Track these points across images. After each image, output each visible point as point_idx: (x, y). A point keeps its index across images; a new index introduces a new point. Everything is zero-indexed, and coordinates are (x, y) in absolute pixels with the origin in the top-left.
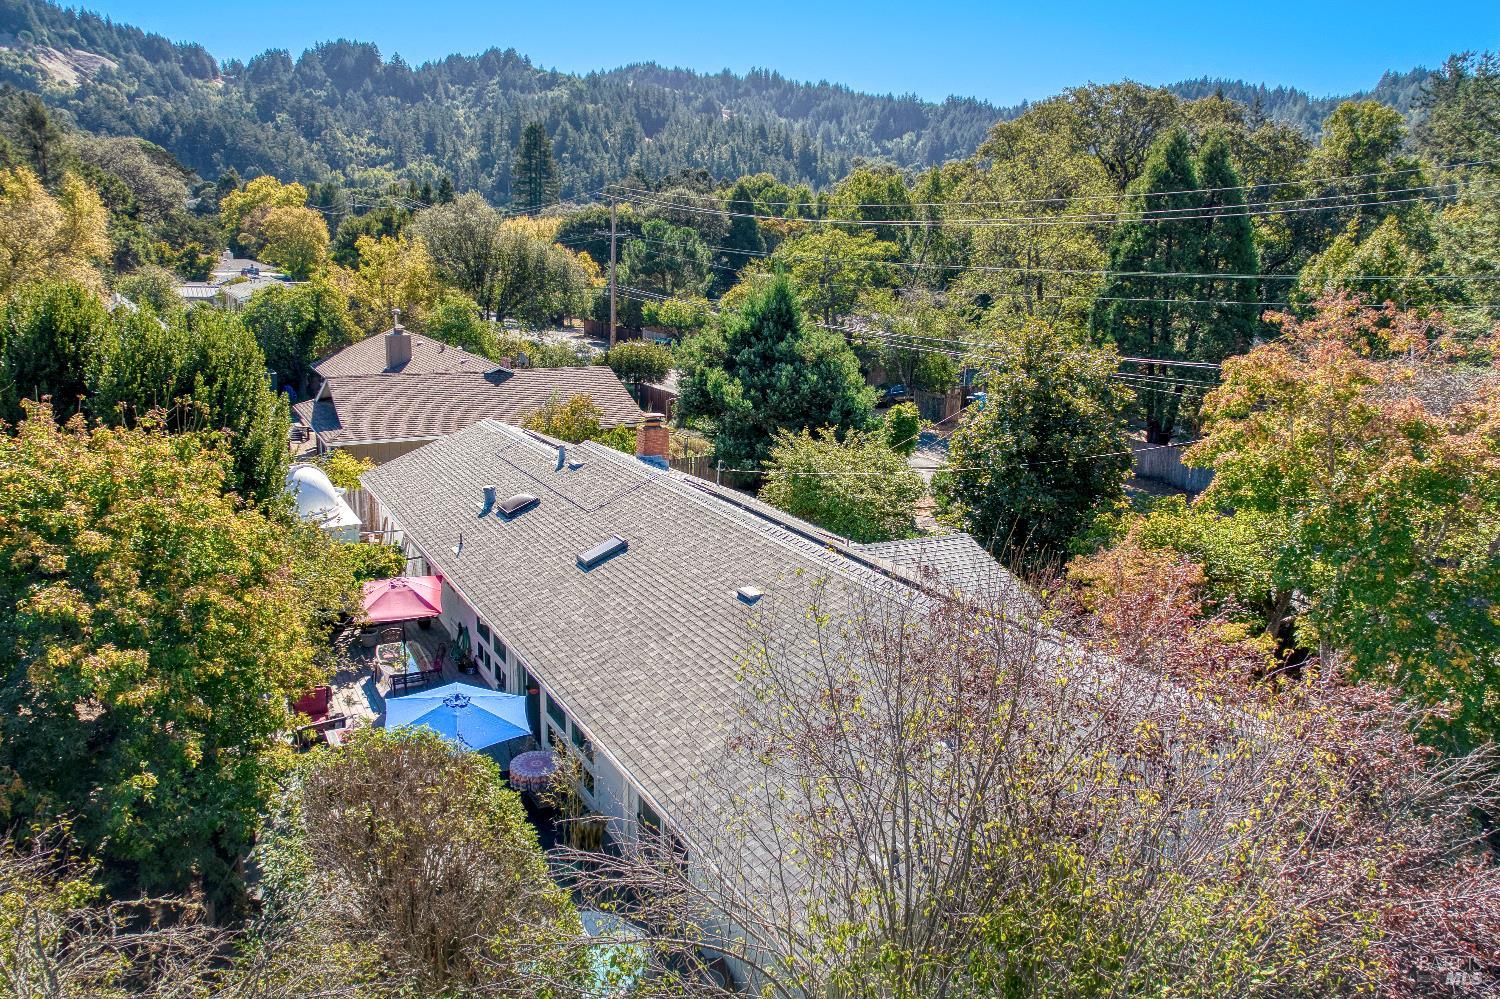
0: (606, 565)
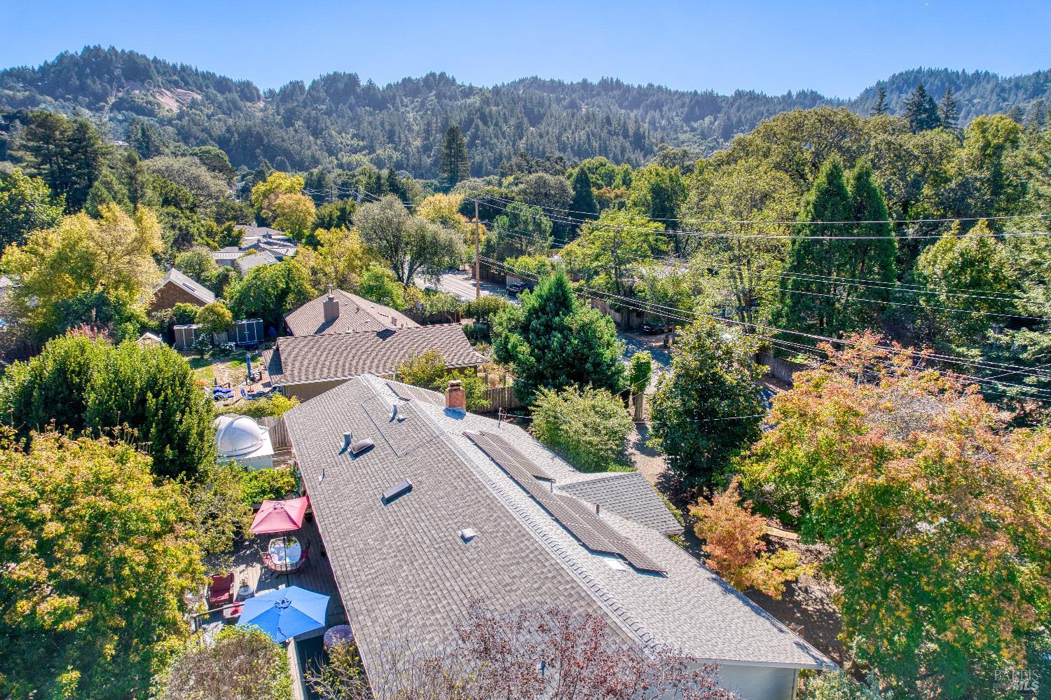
0: (397, 501)
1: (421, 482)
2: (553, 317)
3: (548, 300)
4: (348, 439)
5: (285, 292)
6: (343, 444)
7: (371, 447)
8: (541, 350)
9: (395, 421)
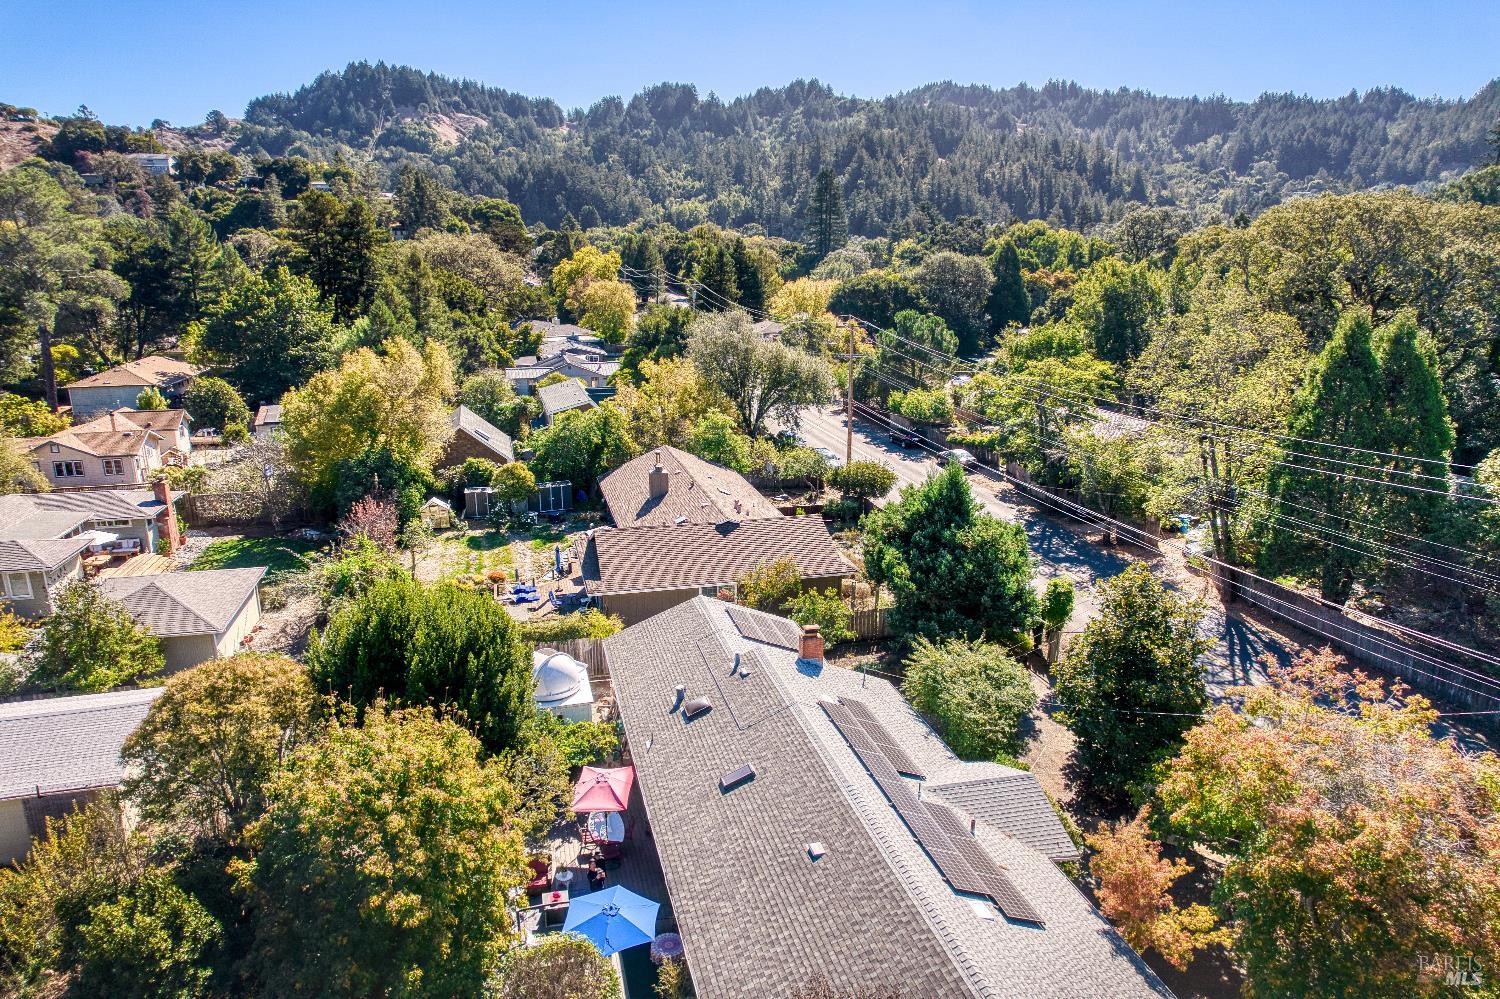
1: (765, 770)
2: (943, 528)
3: (937, 504)
4: (680, 695)
5: (599, 449)
6: (674, 699)
7: (708, 710)
8: (923, 573)
9: (736, 675)
